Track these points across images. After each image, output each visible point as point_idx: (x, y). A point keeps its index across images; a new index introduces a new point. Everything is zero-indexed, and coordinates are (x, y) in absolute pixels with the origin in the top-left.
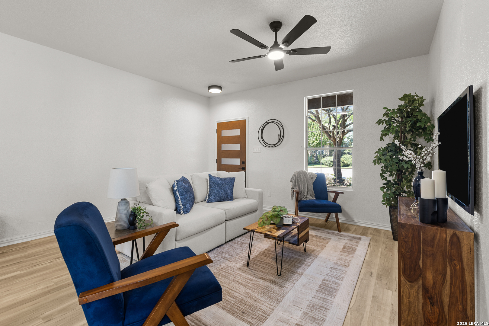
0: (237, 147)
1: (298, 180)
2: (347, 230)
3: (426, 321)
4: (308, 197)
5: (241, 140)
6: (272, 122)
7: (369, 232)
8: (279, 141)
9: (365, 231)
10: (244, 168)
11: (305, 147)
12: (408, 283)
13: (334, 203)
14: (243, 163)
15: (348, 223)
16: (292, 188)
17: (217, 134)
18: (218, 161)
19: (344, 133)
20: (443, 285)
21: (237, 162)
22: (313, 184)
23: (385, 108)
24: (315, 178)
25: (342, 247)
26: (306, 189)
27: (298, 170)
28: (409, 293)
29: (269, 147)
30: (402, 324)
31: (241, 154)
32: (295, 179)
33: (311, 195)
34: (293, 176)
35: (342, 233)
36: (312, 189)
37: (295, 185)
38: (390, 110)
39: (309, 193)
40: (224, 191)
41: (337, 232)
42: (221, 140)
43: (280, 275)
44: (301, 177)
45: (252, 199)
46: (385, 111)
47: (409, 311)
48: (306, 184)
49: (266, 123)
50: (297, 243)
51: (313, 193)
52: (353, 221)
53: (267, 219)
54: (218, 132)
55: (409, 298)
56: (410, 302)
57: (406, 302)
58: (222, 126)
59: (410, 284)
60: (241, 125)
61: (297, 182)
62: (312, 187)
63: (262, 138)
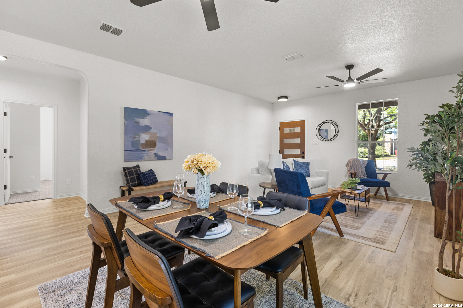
0: (298, 141)
1: (353, 165)
2: (394, 200)
3: (450, 227)
4: (361, 176)
5: (302, 135)
6: (328, 122)
7: (412, 201)
8: (334, 137)
9: (408, 201)
10: (304, 156)
11: (356, 141)
12: (440, 210)
13: (383, 181)
14: (303, 153)
15: (393, 196)
16: (349, 171)
17: (279, 131)
18: (281, 152)
19: (379, 126)
20: (459, 209)
21: (298, 152)
22: (365, 168)
23: (426, 115)
24: (366, 164)
25: (393, 207)
26: (360, 171)
27: (352, 158)
28: (441, 215)
29: (326, 141)
30: (437, 230)
31: (302, 146)
32: (351, 164)
33: (364, 176)
34: (348, 162)
35: (390, 201)
36: (364, 171)
37: (351, 168)
38: (429, 116)
39: (362, 174)
40: (305, 171)
41: (386, 201)
42: (283, 136)
43: (358, 216)
44: (356, 163)
45: (321, 176)
46: (426, 116)
47: (441, 223)
48: (360, 167)
49: (323, 123)
50: (365, 201)
51: (365, 174)
52: (397, 195)
53: (348, 184)
54: (281, 129)
55: (441, 217)
56: (441, 219)
57: (439, 219)
58: (283, 125)
59: (441, 210)
60: (302, 124)
61: (352, 166)
62: (365, 170)
63: (319, 134)
